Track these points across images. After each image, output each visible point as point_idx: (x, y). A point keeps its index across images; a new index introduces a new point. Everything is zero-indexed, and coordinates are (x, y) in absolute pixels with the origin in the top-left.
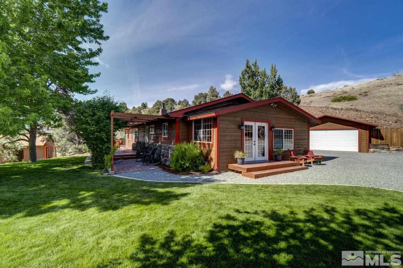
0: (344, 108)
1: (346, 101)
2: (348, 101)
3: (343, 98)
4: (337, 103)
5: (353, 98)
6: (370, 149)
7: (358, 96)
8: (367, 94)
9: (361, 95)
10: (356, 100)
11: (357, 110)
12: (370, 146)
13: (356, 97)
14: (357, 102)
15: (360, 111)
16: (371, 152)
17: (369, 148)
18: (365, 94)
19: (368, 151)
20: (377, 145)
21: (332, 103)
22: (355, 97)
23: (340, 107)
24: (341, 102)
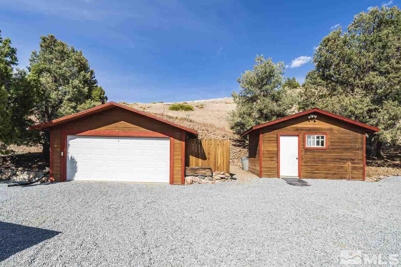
0: (179, 117)
1: (184, 111)
2: (185, 110)
3: (181, 107)
4: (174, 111)
5: (189, 108)
6: (187, 178)
7: (195, 108)
8: (203, 107)
9: (198, 107)
10: (193, 111)
11: (191, 121)
12: (188, 172)
13: (193, 107)
14: (192, 112)
15: (194, 122)
16: (188, 184)
17: (185, 176)
18: (202, 106)
19: (183, 182)
20: (197, 169)
21: (170, 111)
22: (191, 108)
23: (175, 116)
24: (179, 111)
